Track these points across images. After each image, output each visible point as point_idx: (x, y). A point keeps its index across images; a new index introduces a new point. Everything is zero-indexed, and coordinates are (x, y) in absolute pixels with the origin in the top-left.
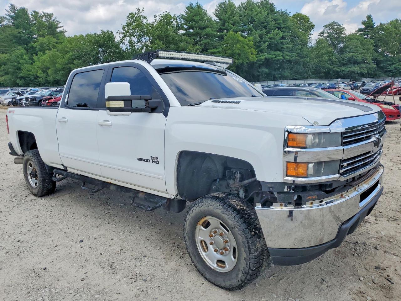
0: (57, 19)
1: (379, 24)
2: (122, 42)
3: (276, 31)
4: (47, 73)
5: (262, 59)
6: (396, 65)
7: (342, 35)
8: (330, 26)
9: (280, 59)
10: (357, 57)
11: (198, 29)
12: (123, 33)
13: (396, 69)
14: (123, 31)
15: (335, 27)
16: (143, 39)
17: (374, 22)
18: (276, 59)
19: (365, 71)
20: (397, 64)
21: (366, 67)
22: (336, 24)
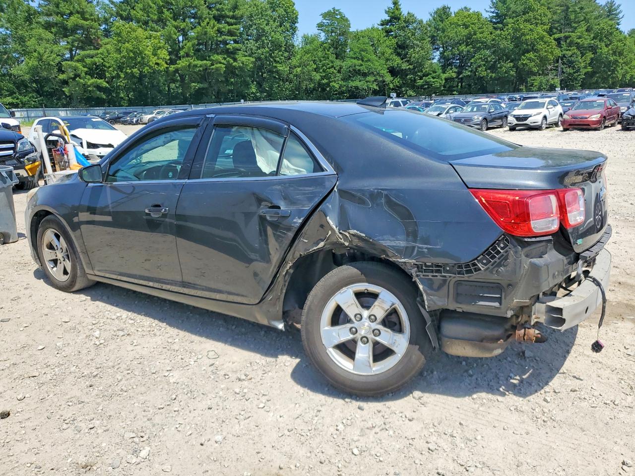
6: (427, 78)
7: (350, 30)
11: (60, 15)
17: (401, 10)
18: (213, 67)
21: (375, 80)
22: (338, 13)
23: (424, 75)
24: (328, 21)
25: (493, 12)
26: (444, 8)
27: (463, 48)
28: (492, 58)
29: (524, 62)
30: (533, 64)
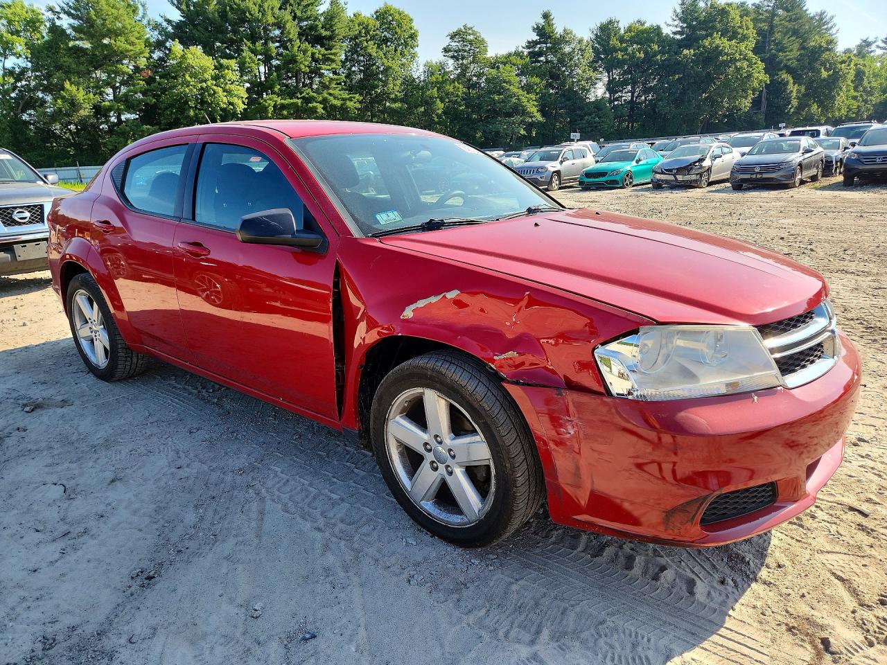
7: (486, 55)
17: (554, 27)
21: (522, 122)
22: (470, 31)
23: (586, 114)
24: (457, 44)
25: (676, 26)
26: (611, 22)
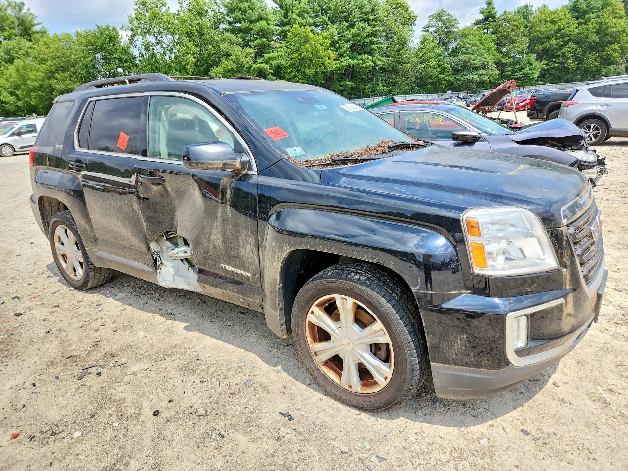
0: (31, 11)
1: (502, 13)
2: (131, 43)
3: (362, 24)
4: (17, 96)
5: (344, 66)
6: (525, 70)
7: (455, 30)
8: (438, 16)
9: (370, 66)
10: (475, 60)
11: (247, 21)
12: (132, 30)
13: (525, 75)
14: (130, 26)
15: (445, 18)
16: (164, 39)
17: (495, 10)
18: (364, 65)
19: (486, 79)
20: (527, 68)
21: (487, 74)
22: (445, 14)
23: (522, 68)
26: (527, 7)
27: (553, 42)
28: (579, 52)
29: (609, 53)
30: (617, 54)
